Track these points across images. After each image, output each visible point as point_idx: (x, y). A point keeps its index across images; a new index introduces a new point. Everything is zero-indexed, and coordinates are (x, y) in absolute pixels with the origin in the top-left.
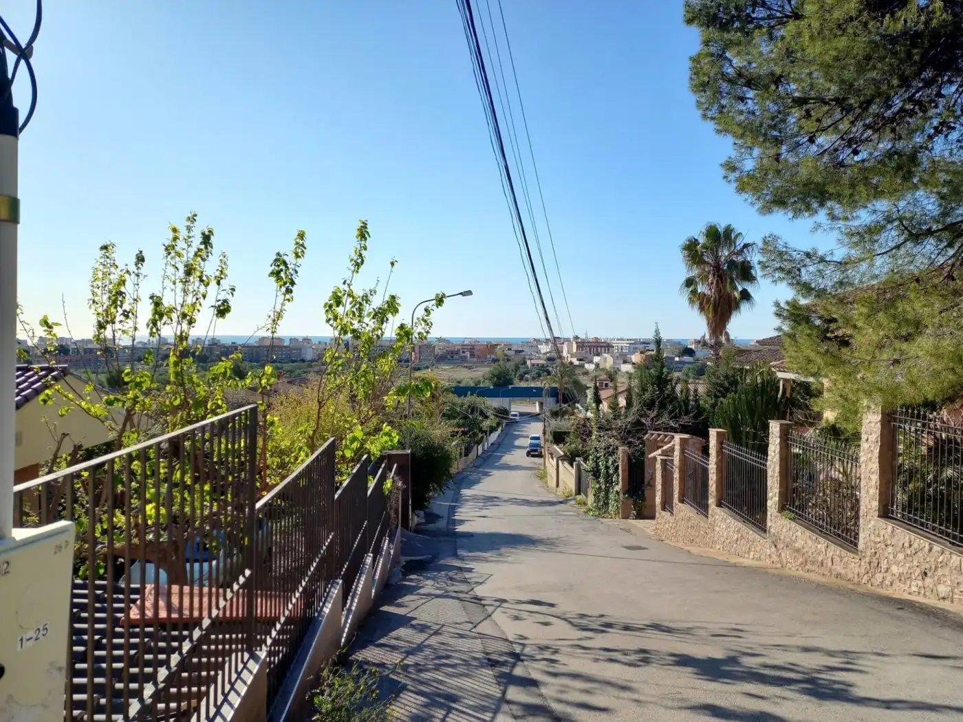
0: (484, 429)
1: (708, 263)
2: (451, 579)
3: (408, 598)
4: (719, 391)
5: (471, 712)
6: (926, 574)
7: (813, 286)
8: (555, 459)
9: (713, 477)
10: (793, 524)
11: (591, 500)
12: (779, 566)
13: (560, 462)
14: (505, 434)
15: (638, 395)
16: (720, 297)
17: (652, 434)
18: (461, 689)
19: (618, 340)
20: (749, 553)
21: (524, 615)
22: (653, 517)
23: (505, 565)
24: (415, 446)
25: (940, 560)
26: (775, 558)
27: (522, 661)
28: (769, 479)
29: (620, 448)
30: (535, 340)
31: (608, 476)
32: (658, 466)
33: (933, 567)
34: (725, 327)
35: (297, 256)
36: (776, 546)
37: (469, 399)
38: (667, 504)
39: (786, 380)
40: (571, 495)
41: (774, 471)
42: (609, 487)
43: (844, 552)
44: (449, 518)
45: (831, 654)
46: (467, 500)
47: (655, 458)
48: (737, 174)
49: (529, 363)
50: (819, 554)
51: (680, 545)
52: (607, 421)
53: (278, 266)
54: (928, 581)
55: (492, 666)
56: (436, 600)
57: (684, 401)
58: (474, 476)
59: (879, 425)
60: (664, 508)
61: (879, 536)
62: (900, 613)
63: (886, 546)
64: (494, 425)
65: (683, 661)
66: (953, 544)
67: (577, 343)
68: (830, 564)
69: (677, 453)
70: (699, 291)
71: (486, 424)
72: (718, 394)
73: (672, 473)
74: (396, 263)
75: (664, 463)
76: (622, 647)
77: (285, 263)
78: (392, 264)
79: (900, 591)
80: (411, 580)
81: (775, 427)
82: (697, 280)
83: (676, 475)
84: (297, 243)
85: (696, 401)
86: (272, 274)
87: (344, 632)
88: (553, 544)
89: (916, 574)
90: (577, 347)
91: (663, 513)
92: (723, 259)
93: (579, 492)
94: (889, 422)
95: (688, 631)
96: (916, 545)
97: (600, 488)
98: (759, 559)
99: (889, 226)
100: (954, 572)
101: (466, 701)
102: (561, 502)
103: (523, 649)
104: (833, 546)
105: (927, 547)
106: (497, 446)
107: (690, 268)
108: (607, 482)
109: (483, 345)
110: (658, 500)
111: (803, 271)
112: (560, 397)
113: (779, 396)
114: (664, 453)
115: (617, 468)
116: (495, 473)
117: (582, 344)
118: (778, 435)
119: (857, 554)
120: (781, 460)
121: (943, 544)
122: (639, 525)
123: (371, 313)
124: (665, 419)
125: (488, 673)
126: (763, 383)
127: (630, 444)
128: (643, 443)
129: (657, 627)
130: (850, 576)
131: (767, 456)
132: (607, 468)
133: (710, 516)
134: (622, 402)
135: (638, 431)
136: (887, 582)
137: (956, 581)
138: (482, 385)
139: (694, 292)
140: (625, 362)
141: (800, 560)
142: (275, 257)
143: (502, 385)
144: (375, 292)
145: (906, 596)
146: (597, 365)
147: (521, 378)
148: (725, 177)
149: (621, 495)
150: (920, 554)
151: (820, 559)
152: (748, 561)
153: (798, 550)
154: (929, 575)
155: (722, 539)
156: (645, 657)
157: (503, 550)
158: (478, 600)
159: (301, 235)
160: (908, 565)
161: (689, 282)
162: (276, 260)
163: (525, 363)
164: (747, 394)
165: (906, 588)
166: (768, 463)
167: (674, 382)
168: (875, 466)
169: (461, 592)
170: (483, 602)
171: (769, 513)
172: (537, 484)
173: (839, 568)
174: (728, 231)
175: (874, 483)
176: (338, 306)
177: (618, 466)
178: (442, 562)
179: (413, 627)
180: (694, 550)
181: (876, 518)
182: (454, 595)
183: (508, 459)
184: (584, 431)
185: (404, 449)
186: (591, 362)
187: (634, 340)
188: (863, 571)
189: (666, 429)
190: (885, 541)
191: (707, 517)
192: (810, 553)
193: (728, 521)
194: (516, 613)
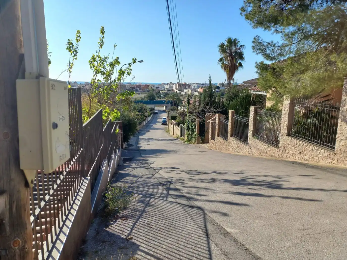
0: (146, 115)
1: (228, 53)
2: (141, 163)
3: (127, 169)
4: (230, 99)
5: (158, 198)
6: (301, 153)
7: (270, 55)
8: (173, 125)
9: (230, 127)
10: (257, 141)
11: (186, 138)
12: (251, 154)
13: (174, 126)
14: (153, 118)
15: (203, 101)
16: (232, 65)
17: (208, 114)
18: (153, 192)
19: (193, 83)
20: (241, 151)
21: (170, 171)
22: (208, 143)
23: (159, 158)
24: (124, 119)
25: (306, 148)
26: (250, 152)
27: (172, 183)
28: (249, 126)
29: (197, 120)
30: (163, 83)
31: (192, 129)
32: (210, 125)
33: (304, 150)
34: (233, 76)
35: (78, 41)
36: (251, 148)
37: (140, 105)
38: (213, 138)
39: (254, 94)
40: (179, 137)
41: (251, 123)
42: (192, 133)
43: (274, 148)
44: (136, 145)
45: (274, 177)
46: (142, 140)
47: (209, 122)
48: (245, 13)
49: (161, 92)
50: (265, 150)
51: (218, 150)
52: (192, 110)
53: (70, 45)
54: (302, 155)
55: (162, 185)
56: (137, 169)
57: (218, 103)
58: (143, 132)
59: (289, 105)
60: (212, 139)
61: (286, 142)
62: (293, 165)
63: (289, 145)
64: (149, 114)
65: (226, 181)
66: (311, 143)
67: (178, 84)
68: (269, 153)
69: (217, 120)
70: (224, 63)
71: (146, 114)
72: (230, 100)
73: (215, 127)
74: (116, 46)
75: (212, 124)
76: (204, 178)
77: (72, 43)
78: (115, 46)
79: (292, 159)
80: (127, 164)
81: (252, 108)
82: (224, 59)
83: (217, 127)
84: (77, 36)
85: (223, 103)
86: (67, 48)
87: (108, 178)
88: (174, 152)
89: (298, 153)
90: (179, 86)
91: (212, 140)
92: (233, 51)
93: (181, 136)
94: (292, 104)
95: (226, 173)
96: (298, 144)
97: (189, 134)
98: (245, 153)
99: (299, 32)
100: (310, 151)
101: (156, 195)
102: (175, 140)
103: (172, 180)
104: (270, 147)
105: (302, 144)
106: (151, 122)
107: (221, 54)
108: (191, 132)
109: (144, 85)
110: (210, 136)
111: (267, 50)
112: (173, 104)
113: (251, 100)
114: (213, 120)
115: (195, 127)
116: (151, 131)
117: (180, 85)
118: (253, 111)
119: (278, 149)
120: (254, 119)
121: (307, 143)
122: (203, 145)
123: (108, 64)
124: (212, 109)
125: (162, 187)
126: (246, 95)
127: (200, 118)
128: (205, 117)
129: (215, 172)
130: (276, 155)
131: (249, 118)
132: (192, 126)
133: (228, 140)
134: (197, 104)
135: (203, 113)
136: (288, 157)
137: (311, 154)
138: (144, 100)
139: (223, 63)
140: (195, 91)
141: (259, 152)
142: (68, 41)
143: (152, 100)
144: (108, 58)
145: (294, 160)
146: (186, 93)
147: (158, 98)
148: (241, 14)
149: (197, 136)
150: (300, 147)
151: (266, 151)
152: (241, 154)
153: (258, 149)
154: (302, 153)
155: (232, 147)
156: (214, 180)
157: (158, 154)
158: (152, 168)
159: (79, 32)
160: (295, 151)
161: (221, 60)
162: (68, 43)
163: (160, 92)
164: (240, 99)
165: (294, 158)
166: (249, 121)
167: (215, 96)
168: (286, 119)
169: (146, 166)
170: (154, 169)
171: (249, 138)
172: (166, 134)
173: (272, 154)
174: (235, 40)
175: (286, 124)
176: (94, 62)
177: (196, 126)
178: (137, 158)
179: (132, 176)
180: (222, 151)
181: (286, 136)
182: (144, 167)
183: (155, 126)
184: (183, 114)
185: (120, 120)
186: (184, 91)
187: (198, 83)
188: (280, 153)
189: (213, 112)
190: (288, 143)
191: (227, 141)
192: (262, 149)
193: (234, 141)
194: (167, 171)
